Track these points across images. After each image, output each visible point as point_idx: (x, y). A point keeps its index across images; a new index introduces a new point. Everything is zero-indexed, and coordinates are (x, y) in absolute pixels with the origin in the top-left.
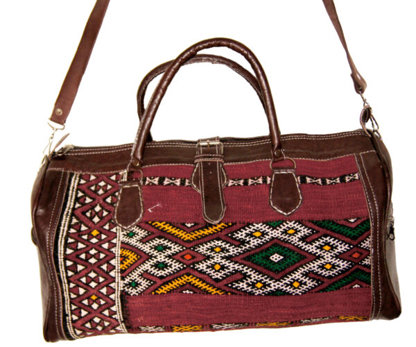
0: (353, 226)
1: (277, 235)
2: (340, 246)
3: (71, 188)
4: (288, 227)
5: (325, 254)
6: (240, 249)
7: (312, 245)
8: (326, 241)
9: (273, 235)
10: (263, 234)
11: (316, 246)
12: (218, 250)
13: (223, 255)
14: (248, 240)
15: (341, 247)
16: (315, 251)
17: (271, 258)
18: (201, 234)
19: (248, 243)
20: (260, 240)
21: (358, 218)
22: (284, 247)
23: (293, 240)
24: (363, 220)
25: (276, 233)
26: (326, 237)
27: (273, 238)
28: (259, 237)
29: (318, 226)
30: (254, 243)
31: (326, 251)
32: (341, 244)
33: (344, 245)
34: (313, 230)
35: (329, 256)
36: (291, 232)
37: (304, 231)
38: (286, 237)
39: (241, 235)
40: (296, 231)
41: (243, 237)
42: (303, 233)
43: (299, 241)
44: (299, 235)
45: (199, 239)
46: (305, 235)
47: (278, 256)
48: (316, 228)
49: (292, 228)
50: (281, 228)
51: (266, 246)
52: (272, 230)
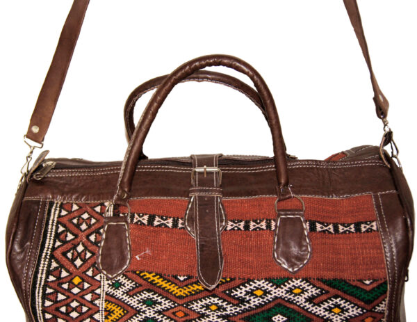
0: (368, 288)
1: (281, 294)
2: (351, 309)
3: (51, 222)
4: (293, 286)
5: (334, 317)
6: (238, 309)
7: (320, 306)
8: (337, 303)
9: (276, 295)
10: (266, 292)
11: (324, 308)
12: (214, 308)
14: (248, 299)
15: (353, 311)
16: (323, 314)
17: (273, 318)
18: (195, 289)
19: (248, 302)
20: (261, 300)
21: (374, 280)
22: (289, 308)
23: (299, 300)
24: (380, 282)
25: (281, 292)
26: (336, 298)
27: (276, 297)
28: (261, 297)
29: (328, 285)
30: (255, 302)
31: (335, 314)
32: (352, 307)
33: (357, 309)
34: (322, 290)
35: (338, 319)
36: (297, 291)
37: (312, 291)
38: (291, 297)
39: (240, 293)
40: (303, 291)
41: (242, 295)
42: (310, 294)
43: (305, 302)
44: (306, 295)
45: (192, 295)
46: (312, 295)
47: (281, 317)
48: (326, 287)
49: (299, 287)
50: (285, 286)
51: (268, 307)
52: (275, 289)
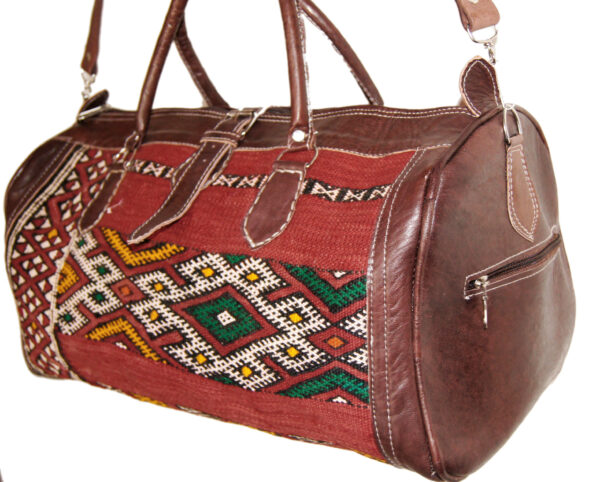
1: (234, 280)
2: (313, 319)
4: (250, 269)
5: (291, 328)
6: (183, 292)
8: (297, 305)
9: (227, 279)
10: (217, 273)
11: (280, 311)
12: (159, 287)
13: (163, 297)
14: (194, 279)
15: (314, 322)
16: (277, 320)
17: (219, 316)
19: (194, 284)
20: (209, 284)
21: (348, 273)
22: (238, 303)
23: (251, 292)
24: (355, 276)
25: (232, 276)
26: (298, 298)
27: (226, 284)
28: (208, 278)
29: (291, 274)
31: (293, 323)
32: (315, 315)
33: (319, 319)
34: (283, 280)
35: (296, 333)
36: (253, 277)
37: (271, 281)
39: (187, 270)
41: (189, 273)
42: (267, 284)
44: (262, 286)
45: (142, 265)
46: (269, 287)
47: (229, 315)
50: (240, 267)
51: (214, 296)
